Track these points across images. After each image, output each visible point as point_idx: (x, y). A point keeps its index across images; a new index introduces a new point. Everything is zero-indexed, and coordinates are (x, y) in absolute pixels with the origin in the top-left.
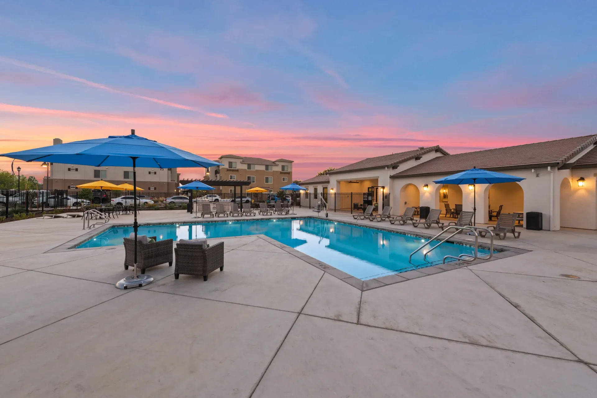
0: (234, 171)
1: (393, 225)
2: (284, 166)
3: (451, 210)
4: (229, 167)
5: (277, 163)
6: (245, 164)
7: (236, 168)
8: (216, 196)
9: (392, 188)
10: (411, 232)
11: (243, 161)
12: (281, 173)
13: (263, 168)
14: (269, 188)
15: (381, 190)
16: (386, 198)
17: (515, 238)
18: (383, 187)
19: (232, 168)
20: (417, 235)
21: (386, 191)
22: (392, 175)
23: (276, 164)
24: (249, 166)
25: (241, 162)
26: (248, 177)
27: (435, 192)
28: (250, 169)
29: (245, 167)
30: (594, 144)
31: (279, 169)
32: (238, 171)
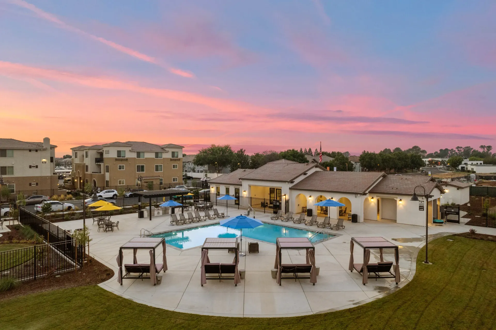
0: (123, 160)
1: (295, 224)
2: (174, 152)
3: (323, 209)
4: (118, 157)
5: (167, 149)
6: (135, 152)
7: (125, 157)
8: (113, 191)
9: (290, 196)
10: (305, 229)
11: (132, 150)
12: (171, 160)
13: (153, 156)
14: (160, 177)
15: (283, 197)
16: (287, 202)
17: (343, 229)
18: (285, 195)
19: (120, 157)
20: (307, 230)
21: (287, 197)
22: (290, 187)
23: (166, 151)
24: (139, 154)
25: (130, 150)
26: (137, 166)
27: (315, 200)
28: (140, 158)
29: (134, 155)
30: (383, 177)
31: (168, 156)
32: (127, 160)
